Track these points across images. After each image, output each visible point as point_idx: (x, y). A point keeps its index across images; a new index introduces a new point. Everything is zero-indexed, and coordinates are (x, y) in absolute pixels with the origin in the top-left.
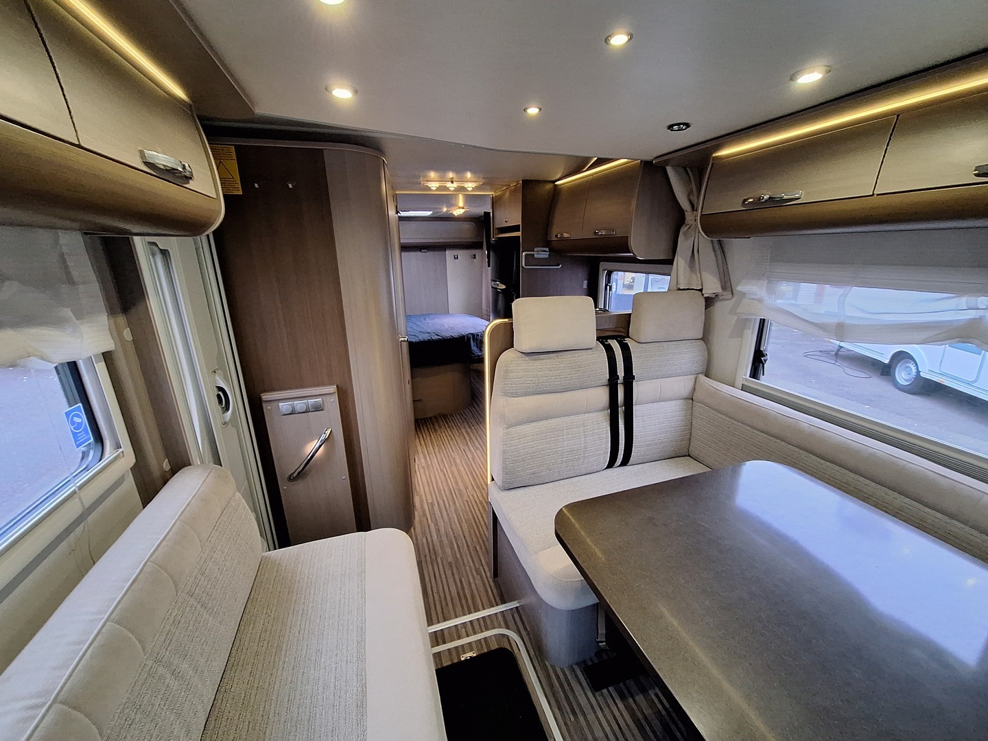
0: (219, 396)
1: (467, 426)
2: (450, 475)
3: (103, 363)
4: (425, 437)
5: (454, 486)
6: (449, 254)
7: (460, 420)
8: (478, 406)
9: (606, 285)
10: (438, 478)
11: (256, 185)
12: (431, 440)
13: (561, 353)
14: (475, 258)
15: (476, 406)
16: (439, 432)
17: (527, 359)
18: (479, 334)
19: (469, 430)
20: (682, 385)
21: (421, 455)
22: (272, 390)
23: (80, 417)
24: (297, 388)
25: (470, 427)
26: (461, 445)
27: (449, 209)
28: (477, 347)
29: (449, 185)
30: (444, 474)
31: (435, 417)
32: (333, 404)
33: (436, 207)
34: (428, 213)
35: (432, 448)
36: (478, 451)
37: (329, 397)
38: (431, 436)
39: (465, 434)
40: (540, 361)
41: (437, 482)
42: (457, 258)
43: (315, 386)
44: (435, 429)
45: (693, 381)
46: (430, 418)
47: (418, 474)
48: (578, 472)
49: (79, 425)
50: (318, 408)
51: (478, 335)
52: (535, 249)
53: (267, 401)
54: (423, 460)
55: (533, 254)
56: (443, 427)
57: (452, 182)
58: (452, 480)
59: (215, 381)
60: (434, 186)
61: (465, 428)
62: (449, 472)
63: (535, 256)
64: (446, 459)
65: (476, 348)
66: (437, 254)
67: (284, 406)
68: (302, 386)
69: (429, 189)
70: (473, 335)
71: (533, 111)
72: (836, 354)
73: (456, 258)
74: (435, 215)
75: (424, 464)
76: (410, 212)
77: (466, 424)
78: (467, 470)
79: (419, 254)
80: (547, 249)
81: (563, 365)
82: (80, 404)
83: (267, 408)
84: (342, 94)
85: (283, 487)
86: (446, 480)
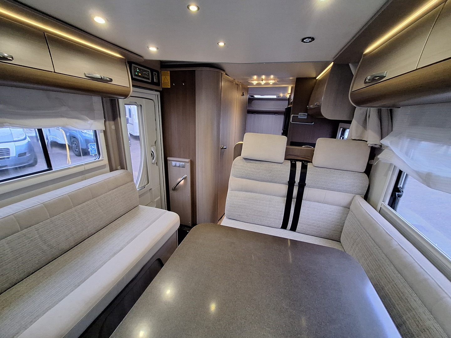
0: (152, 154)
3: (103, 134)
9: (341, 136)
11: (174, 84)
13: (263, 162)
17: (244, 161)
20: (343, 198)
22: (172, 157)
23: (94, 146)
24: (178, 158)
27: (284, 95)
29: (261, 82)
32: (188, 165)
37: (187, 163)
40: (250, 164)
43: (184, 158)
45: (352, 197)
48: (263, 223)
49: (93, 149)
50: (183, 167)
52: (299, 114)
53: (170, 160)
55: (298, 116)
57: (262, 81)
59: (151, 149)
60: (255, 83)
63: (299, 117)
67: (174, 163)
68: (180, 158)
69: (252, 84)
71: (221, 44)
79: (274, 116)
80: (306, 114)
81: (262, 168)
82: (95, 143)
83: (169, 162)
84: (153, 49)
85: (171, 192)
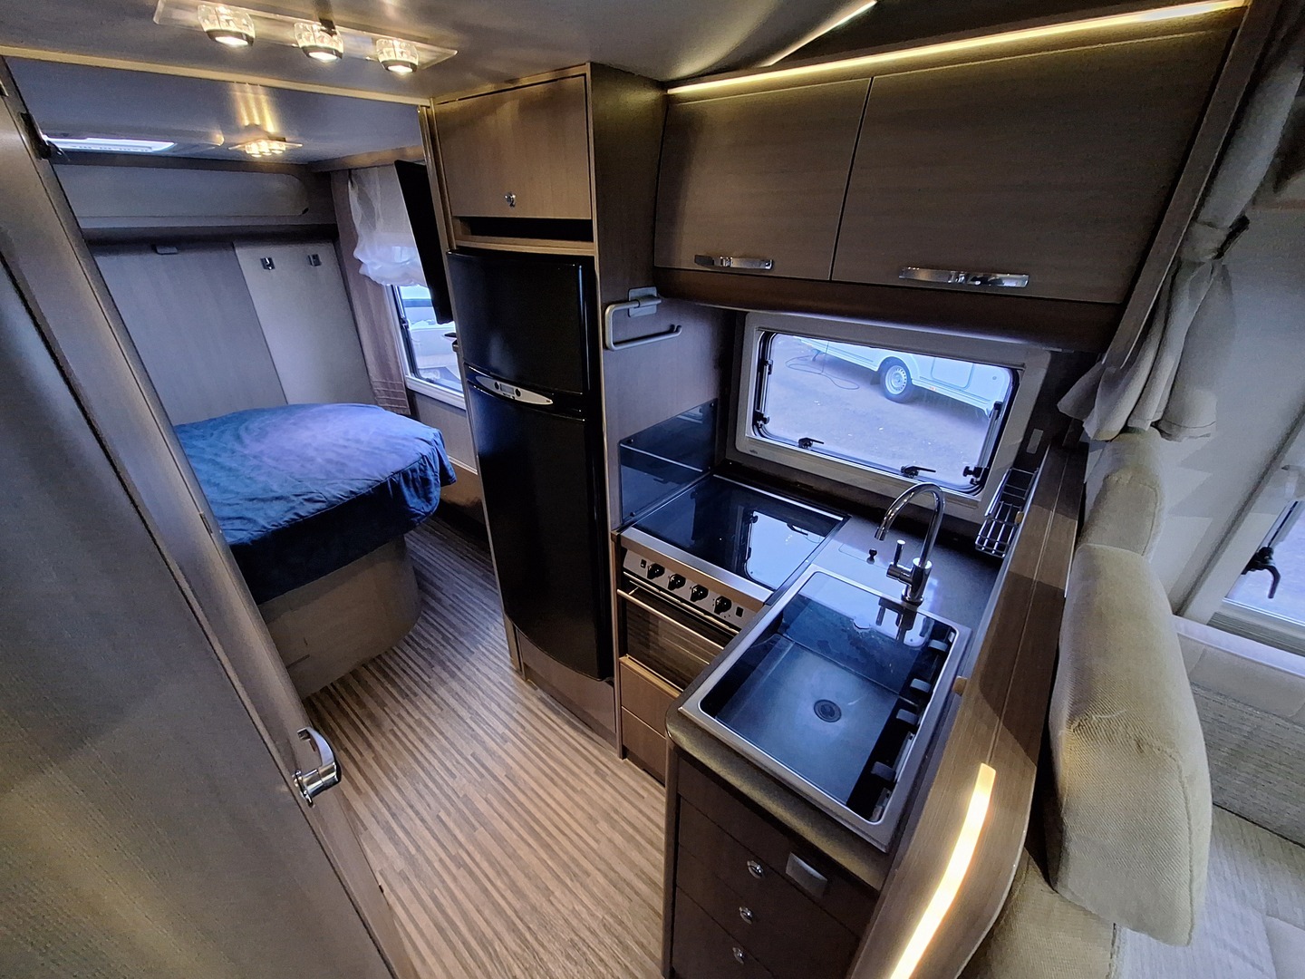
1: (445, 675)
2: (485, 865)
4: (357, 757)
5: (518, 906)
6: (247, 257)
7: (420, 661)
8: (439, 601)
9: (762, 363)
10: (460, 896)
12: (377, 759)
14: (318, 263)
15: (433, 603)
16: (387, 724)
18: (416, 465)
19: (454, 685)
21: (379, 835)
25: (453, 675)
26: (460, 743)
27: (235, 139)
28: (419, 498)
30: (471, 873)
31: (354, 673)
33: (188, 128)
34: (160, 146)
35: (393, 789)
36: (508, 746)
38: (370, 745)
39: (452, 701)
41: (464, 915)
42: (271, 264)
44: (371, 716)
46: (342, 681)
47: (399, 910)
51: (414, 471)
52: (631, 296)
54: (389, 849)
55: (629, 310)
56: (389, 701)
58: (499, 883)
61: (443, 682)
62: (478, 857)
63: (632, 313)
64: (449, 814)
65: (416, 500)
66: (211, 258)
70: (404, 473)
72: (814, 360)
73: (267, 265)
74: (187, 153)
75: (400, 864)
76: (89, 140)
77: (438, 669)
78: (515, 824)
79: (152, 259)
80: (653, 291)
86: (485, 891)
